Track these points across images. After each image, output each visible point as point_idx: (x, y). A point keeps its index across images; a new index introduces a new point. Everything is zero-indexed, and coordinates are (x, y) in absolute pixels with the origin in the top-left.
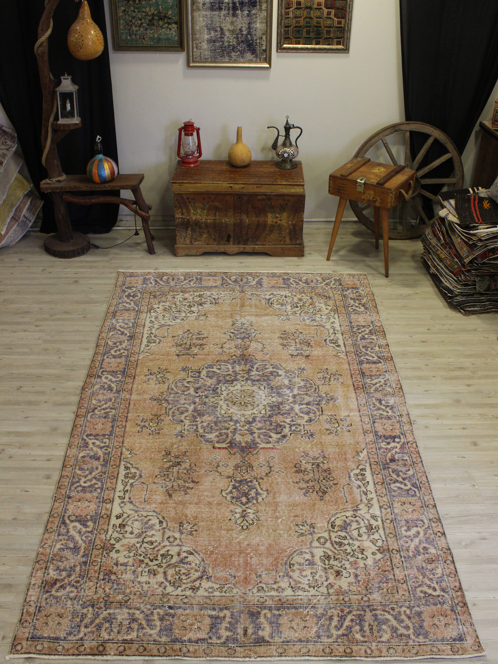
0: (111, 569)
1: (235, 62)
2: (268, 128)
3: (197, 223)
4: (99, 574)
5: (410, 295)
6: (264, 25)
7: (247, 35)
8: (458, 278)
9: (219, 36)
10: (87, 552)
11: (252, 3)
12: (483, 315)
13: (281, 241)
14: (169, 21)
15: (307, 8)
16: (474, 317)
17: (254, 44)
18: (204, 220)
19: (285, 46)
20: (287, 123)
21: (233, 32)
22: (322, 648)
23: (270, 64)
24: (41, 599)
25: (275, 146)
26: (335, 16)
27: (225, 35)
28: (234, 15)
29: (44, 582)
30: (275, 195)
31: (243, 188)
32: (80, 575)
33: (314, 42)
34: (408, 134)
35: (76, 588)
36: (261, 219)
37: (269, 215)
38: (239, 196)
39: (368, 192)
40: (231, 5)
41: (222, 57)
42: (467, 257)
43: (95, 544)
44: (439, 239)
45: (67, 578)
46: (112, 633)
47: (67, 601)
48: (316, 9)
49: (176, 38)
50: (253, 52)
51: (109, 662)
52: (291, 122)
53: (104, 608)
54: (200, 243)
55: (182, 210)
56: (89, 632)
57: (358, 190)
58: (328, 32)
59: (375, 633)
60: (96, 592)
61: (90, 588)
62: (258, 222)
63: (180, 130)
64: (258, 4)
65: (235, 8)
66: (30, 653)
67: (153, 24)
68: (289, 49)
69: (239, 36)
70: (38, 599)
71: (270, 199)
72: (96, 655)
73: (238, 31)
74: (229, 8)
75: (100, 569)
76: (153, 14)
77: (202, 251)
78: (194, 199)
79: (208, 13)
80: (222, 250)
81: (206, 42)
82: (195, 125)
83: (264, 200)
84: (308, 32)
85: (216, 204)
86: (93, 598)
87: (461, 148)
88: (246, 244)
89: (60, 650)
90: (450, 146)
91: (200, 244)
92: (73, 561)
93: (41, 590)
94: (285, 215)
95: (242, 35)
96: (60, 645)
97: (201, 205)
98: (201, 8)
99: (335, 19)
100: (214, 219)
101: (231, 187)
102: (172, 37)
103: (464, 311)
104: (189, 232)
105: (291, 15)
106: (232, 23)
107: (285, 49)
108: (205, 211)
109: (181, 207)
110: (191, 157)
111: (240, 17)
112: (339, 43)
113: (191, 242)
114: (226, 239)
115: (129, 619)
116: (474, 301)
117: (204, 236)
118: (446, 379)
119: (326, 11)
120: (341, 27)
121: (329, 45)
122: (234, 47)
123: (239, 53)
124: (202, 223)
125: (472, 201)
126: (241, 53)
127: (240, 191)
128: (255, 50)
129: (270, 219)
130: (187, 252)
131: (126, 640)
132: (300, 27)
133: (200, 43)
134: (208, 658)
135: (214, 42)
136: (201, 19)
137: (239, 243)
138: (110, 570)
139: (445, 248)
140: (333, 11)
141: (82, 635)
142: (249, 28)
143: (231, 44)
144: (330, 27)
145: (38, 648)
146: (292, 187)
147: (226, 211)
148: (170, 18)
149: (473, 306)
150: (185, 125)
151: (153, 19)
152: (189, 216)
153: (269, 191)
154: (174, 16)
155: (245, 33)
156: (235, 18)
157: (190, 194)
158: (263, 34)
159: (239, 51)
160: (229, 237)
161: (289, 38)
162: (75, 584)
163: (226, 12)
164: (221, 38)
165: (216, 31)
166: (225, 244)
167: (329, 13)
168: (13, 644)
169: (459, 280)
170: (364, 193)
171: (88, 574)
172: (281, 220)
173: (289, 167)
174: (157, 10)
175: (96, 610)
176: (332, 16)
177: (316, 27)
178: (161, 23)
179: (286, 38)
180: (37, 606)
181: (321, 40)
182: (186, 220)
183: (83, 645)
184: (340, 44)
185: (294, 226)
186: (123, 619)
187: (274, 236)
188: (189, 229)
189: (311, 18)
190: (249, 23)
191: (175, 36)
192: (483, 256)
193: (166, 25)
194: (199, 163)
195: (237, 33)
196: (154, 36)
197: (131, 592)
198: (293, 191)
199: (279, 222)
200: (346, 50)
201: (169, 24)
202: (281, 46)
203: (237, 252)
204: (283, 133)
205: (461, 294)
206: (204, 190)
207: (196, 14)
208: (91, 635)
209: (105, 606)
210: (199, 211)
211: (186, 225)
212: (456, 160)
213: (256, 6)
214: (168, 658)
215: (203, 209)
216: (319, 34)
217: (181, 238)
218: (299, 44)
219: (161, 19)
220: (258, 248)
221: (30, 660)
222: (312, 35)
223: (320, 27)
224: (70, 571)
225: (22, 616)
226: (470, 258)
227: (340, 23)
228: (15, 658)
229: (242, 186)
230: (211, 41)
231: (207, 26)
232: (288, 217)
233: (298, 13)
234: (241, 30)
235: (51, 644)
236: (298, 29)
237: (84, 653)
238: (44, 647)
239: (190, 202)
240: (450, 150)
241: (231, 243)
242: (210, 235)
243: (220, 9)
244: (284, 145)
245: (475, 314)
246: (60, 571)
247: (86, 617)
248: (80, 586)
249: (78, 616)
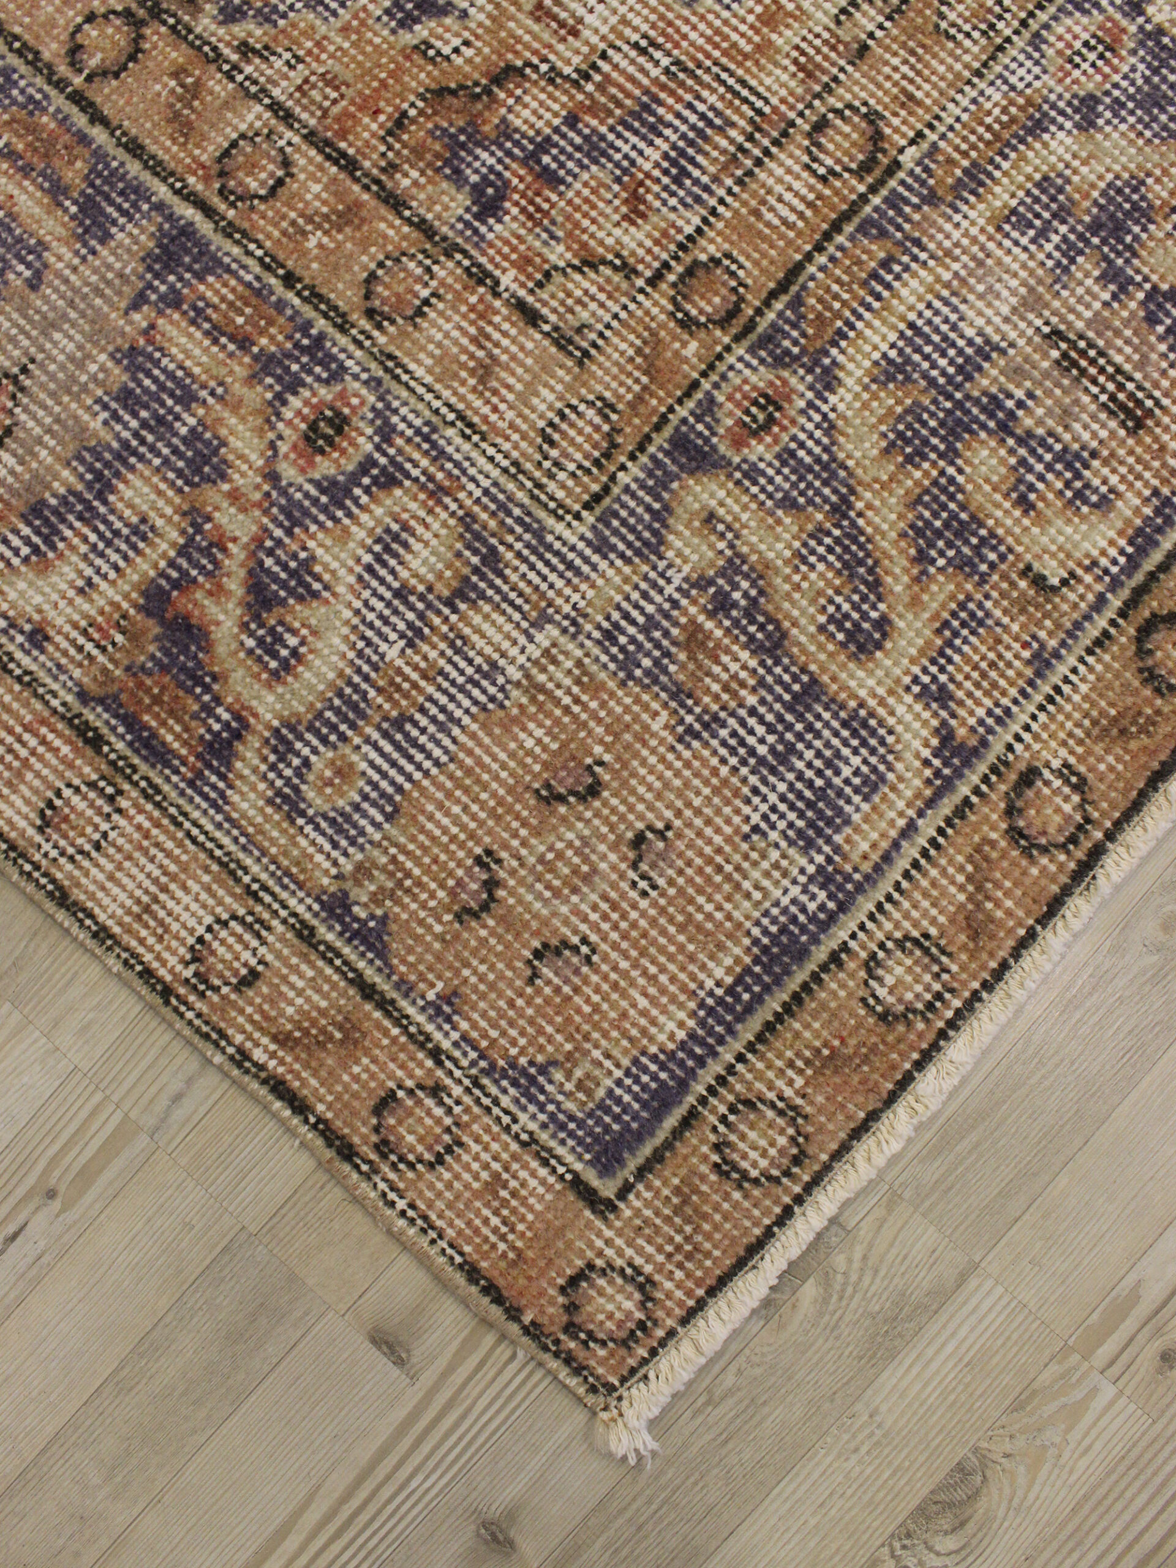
0: (422, 77)
4: (396, 203)
10: (74, 173)
24: (250, 844)
29: (96, 717)
32: (266, 364)
35: (388, 481)
43: (52, 50)
45: (213, 496)
47: (458, 644)
53: (798, 382)
56: (940, 657)
60: (561, 341)
61: (485, 372)
70: (230, 869)
75: (350, 166)
86: (606, 407)
92: (64, 343)
93: (150, 794)
96: (872, 965)
138: (439, 94)
145: (754, 1163)
162: (324, 467)
168: (533, 1331)
171: (314, 297)
175: (759, 450)
180: (305, 934)
183: (1029, 777)
186: (1031, 302)
208: (976, 648)
209: (783, 360)
224: (162, 424)
225: (300, 1107)
237: (1104, 813)
238: (790, 1112)
246: (89, 516)
247: (759, 575)
248: (386, 433)
249: (695, 638)
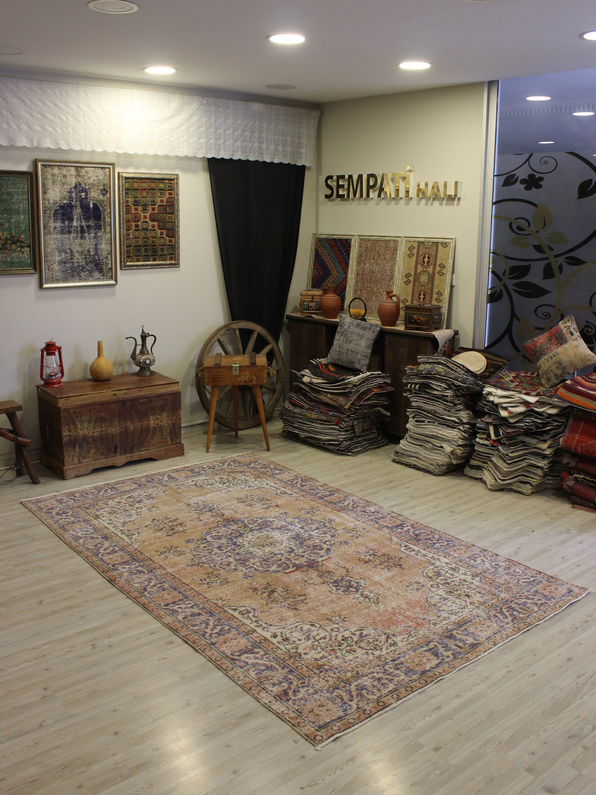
1: (85, 280)
2: (127, 338)
3: (85, 439)
6: (109, 246)
7: (94, 255)
8: (339, 426)
9: (69, 257)
10: (282, 665)
11: (97, 226)
12: (365, 453)
13: (163, 442)
14: (22, 244)
15: (144, 229)
16: (360, 455)
17: (101, 263)
18: (91, 434)
19: (128, 264)
20: (143, 332)
21: (81, 253)
22: (511, 630)
23: (116, 281)
24: (290, 706)
25: (133, 356)
26: (167, 235)
27: (75, 256)
28: (82, 238)
29: (276, 697)
30: (155, 396)
31: (126, 393)
32: (298, 678)
33: (152, 259)
34: (237, 332)
36: (144, 423)
37: (151, 418)
38: (123, 402)
39: (243, 373)
40: (79, 228)
41: (72, 277)
42: (346, 404)
44: (302, 407)
45: (291, 685)
46: (375, 693)
47: (313, 697)
48: (151, 230)
49: (29, 261)
50: (101, 270)
51: (397, 708)
52: (146, 331)
54: (88, 460)
55: (69, 427)
56: (358, 702)
57: (233, 374)
58: (162, 250)
59: (529, 610)
62: (142, 426)
63: (42, 351)
64: (103, 227)
65: (82, 231)
66: (332, 735)
67: (6, 249)
68: (132, 266)
69: (88, 256)
70: (287, 707)
71: (151, 401)
72: (383, 709)
73: (86, 252)
74: (78, 231)
76: (6, 239)
77: (91, 468)
78: (80, 413)
79: (59, 236)
80: (110, 463)
81: (57, 264)
82: (57, 345)
83: (145, 403)
84: (146, 251)
85: (102, 414)
88: (132, 453)
91: (90, 463)
93: (280, 702)
94: (165, 415)
95: (90, 255)
97: (88, 418)
98: (52, 231)
99: (167, 238)
100: (101, 431)
101: (115, 394)
102: (24, 260)
103: (352, 453)
104: (77, 450)
105: (131, 236)
106: (81, 245)
107: (128, 266)
108: (92, 425)
109: (68, 424)
110: (54, 377)
111: (87, 239)
112: (171, 259)
113: (80, 462)
114: (113, 450)
115: (375, 680)
116: (355, 443)
117: (92, 451)
119: (159, 231)
120: (172, 245)
121: (164, 260)
122: (83, 267)
123: (87, 272)
124: (90, 437)
125: (321, 368)
126: (90, 272)
127: (124, 397)
128: (102, 269)
129: (152, 422)
130: (76, 472)
131: (391, 691)
132: (139, 246)
133: (52, 265)
134: (458, 669)
135: (65, 263)
136: (53, 242)
137: (125, 453)
138: (318, 665)
139: (313, 410)
140: (165, 232)
141: (355, 706)
142: (96, 249)
143: (80, 264)
144: (163, 245)
146: (168, 386)
147: (112, 421)
148: (22, 242)
149: (357, 447)
150: (46, 345)
151: (6, 243)
152: (76, 431)
153: (149, 393)
154: (26, 240)
155: (92, 253)
156: (83, 241)
157: (77, 408)
158: (109, 254)
159: (88, 270)
160: (116, 447)
161: (131, 256)
162: (302, 685)
163: (75, 235)
164: (71, 259)
165: (67, 253)
166: (112, 457)
167: (162, 234)
169: (341, 427)
170: (240, 376)
171: (304, 675)
172: (161, 421)
173: (148, 374)
174: (10, 234)
175: (343, 689)
176: (164, 236)
177: (152, 245)
178: (14, 247)
179: (128, 257)
180: (293, 712)
181: (157, 257)
182: (73, 437)
184: (172, 260)
185: (173, 424)
187: (156, 439)
188: (77, 446)
189: (147, 238)
190: (96, 245)
191: (28, 259)
192: (359, 399)
193: (19, 249)
194: (62, 384)
195: (85, 254)
196: (6, 260)
197: (352, 668)
198: (170, 389)
199: (160, 423)
200: (176, 265)
201: (22, 247)
202: (125, 263)
203: (125, 462)
204: (140, 342)
205: (346, 440)
206: (89, 401)
207: (48, 237)
208: (362, 702)
209: (347, 684)
210: (86, 425)
211: (74, 442)
213: (101, 229)
214: (432, 683)
215: (89, 422)
216: (155, 252)
217: (69, 458)
218: (139, 261)
219: (14, 243)
220: (144, 454)
221: (338, 740)
222: (149, 253)
223: (156, 246)
225: (290, 722)
226: (349, 403)
227: (171, 241)
228: (324, 746)
229: (125, 391)
230: (62, 263)
231: (58, 249)
232: (168, 416)
233: (137, 234)
234: (89, 251)
235: (342, 722)
236: (138, 248)
239: (77, 417)
240: (270, 341)
241: (118, 454)
242: (98, 450)
243: (70, 232)
244: (142, 352)
245: (360, 453)
246: (279, 685)
247: (342, 696)
248: (309, 684)
249: (335, 699)
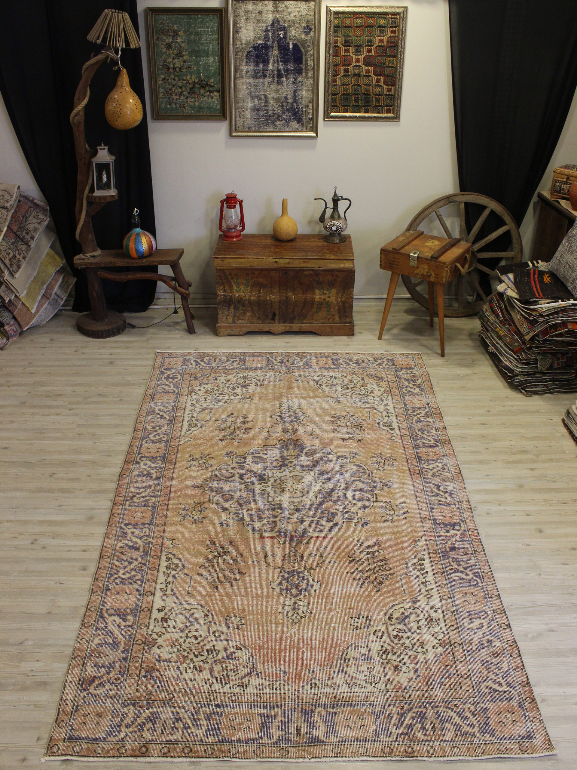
0: (153, 665)
1: (280, 131)
2: (315, 199)
3: (240, 301)
4: (140, 670)
5: (467, 375)
6: (311, 93)
7: (292, 103)
8: (518, 356)
9: (263, 104)
10: (127, 648)
11: (297, 70)
12: (545, 396)
13: (329, 319)
14: (211, 89)
15: (355, 75)
16: (536, 397)
17: (300, 112)
18: (247, 297)
19: (332, 114)
20: (335, 194)
21: (277, 100)
22: (381, 747)
23: (317, 134)
24: (79, 697)
25: (322, 219)
26: (384, 83)
27: (269, 103)
28: (279, 83)
29: (82, 680)
30: (323, 271)
31: (289, 263)
32: (120, 671)
33: (363, 110)
34: (462, 206)
35: (116, 686)
36: (309, 296)
37: (317, 292)
38: (285, 271)
39: (422, 266)
40: (276, 72)
41: (266, 126)
42: (528, 333)
43: (136, 639)
44: (497, 316)
45: (106, 675)
46: (155, 734)
47: (106, 700)
48: (365, 76)
49: (218, 107)
50: (299, 120)
51: (152, 764)
52: (339, 194)
53: (146, 707)
54: (243, 321)
55: (224, 287)
56: (130, 733)
57: (411, 264)
58: (378, 100)
59: (438, 731)
60: (137, 689)
61: (131, 686)
62: (305, 299)
63: (222, 202)
64: (304, 71)
65: (279, 76)
66: (67, 755)
67: (195, 93)
68: (337, 117)
69: (285, 104)
70: (75, 697)
71: (317, 275)
72: (138, 756)
73: (283, 99)
74: (274, 75)
75: (141, 665)
76: (194, 83)
77: (245, 330)
78: (237, 275)
79: (252, 81)
80: (267, 329)
81: (249, 111)
82: (238, 197)
83: (311, 275)
84: (356, 100)
85: (261, 280)
86: (134, 696)
87: (518, 220)
88: (292, 323)
89: (99, 752)
90: (507, 218)
91: (244, 323)
92: (112, 657)
93: (78, 687)
94: (334, 291)
95: (288, 103)
96: (99, 747)
97: (245, 281)
98: (244, 75)
99: (385, 86)
100: (258, 296)
101: (276, 262)
102: (213, 105)
103: (526, 391)
104: (232, 310)
105: (338, 82)
106: (277, 91)
107: (332, 117)
108: (249, 288)
109: (223, 284)
110: (233, 231)
111: (285, 84)
112: (388, 111)
113: (234, 321)
114: (271, 317)
115: (174, 718)
116: (536, 381)
117: (248, 314)
118: (508, 462)
119: (375, 78)
120: (391, 95)
121: (378, 113)
122: (279, 116)
123: (284, 121)
124: (246, 300)
125: (532, 275)
126: (286, 122)
127: (287, 266)
128: (301, 119)
129: (318, 296)
130: (229, 331)
131: (171, 741)
132: (348, 94)
133: (243, 111)
134: (259, 759)
135: (258, 110)
136: (245, 87)
137: (285, 322)
138: (152, 667)
140: (382, 79)
141: (122, 735)
142: (295, 96)
143: (276, 112)
144: (379, 95)
145: (75, 749)
146: (341, 261)
147: (271, 288)
148: (211, 86)
149: (536, 386)
150: (227, 197)
151: (194, 87)
152: (231, 292)
153: (317, 266)
154: (216, 84)
155: (290, 101)
156: (279, 86)
157: (233, 269)
158: (310, 102)
159: (284, 119)
160: (274, 315)
161: (336, 106)
162: (114, 681)
163: (271, 79)
164: (265, 106)
165: (260, 99)
166: (270, 323)
167: (378, 81)
168: (49, 745)
169: (519, 358)
170: (418, 267)
171: (128, 671)
172: (329, 297)
173: (337, 240)
174: (198, 77)
175: (138, 709)
176: (382, 83)
177: (364, 94)
178: (202, 91)
179: (333, 106)
180: (74, 705)
181: (370, 108)
182: (228, 297)
183: (124, 746)
184: (390, 112)
185: (343, 303)
186: (167, 719)
187: (322, 314)
188: (232, 307)
189: (359, 85)
190: (295, 91)
191: (217, 104)
192: (545, 332)
193: (208, 93)
194: (242, 237)
195: (282, 101)
196: (195, 104)
197: (175, 689)
198: (342, 265)
199: (327, 299)
200: (397, 118)
201: (211, 92)
202: (328, 114)
203: (283, 331)
204: (331, 205)
205: (523, 374)
206: (248, 265)
207: (239, 82)
208: (133, 735)
209: (147, 705)
210: (242, 288)
211: (228, 302)
212: (514, 233)
213: (302, 74)
214: (215, 760)
215: (246, 285)
216: (368, 102)
217: (223, 316)
218: (347, 112)
219: (202, 87)
220: (305, 326)
221: (67, 762)
222: (360, 103)
223: (369, 95)
224: (110, 668)
225: (58, 715)
226: (531, 335)
227: (389, 90)
228: (51, 761)
229: (288, 260)
230: (255, 110)
231: (250, 95)
232: (337, 293)
233: (346, 80)
234: (286, 98)
235: (90, 746)
236: (346, 97)
237: (125, 754)
238: (82, 749)
239: (232, 278)
240: (507, 222)
241: (276, 321)
242: (254, 314)
243: (265, 76)
244: (332, 217)
245: (538, 394)
246: (98, 668)
247: (128, 716)
248: (120, 683)
249: (118, 715)
